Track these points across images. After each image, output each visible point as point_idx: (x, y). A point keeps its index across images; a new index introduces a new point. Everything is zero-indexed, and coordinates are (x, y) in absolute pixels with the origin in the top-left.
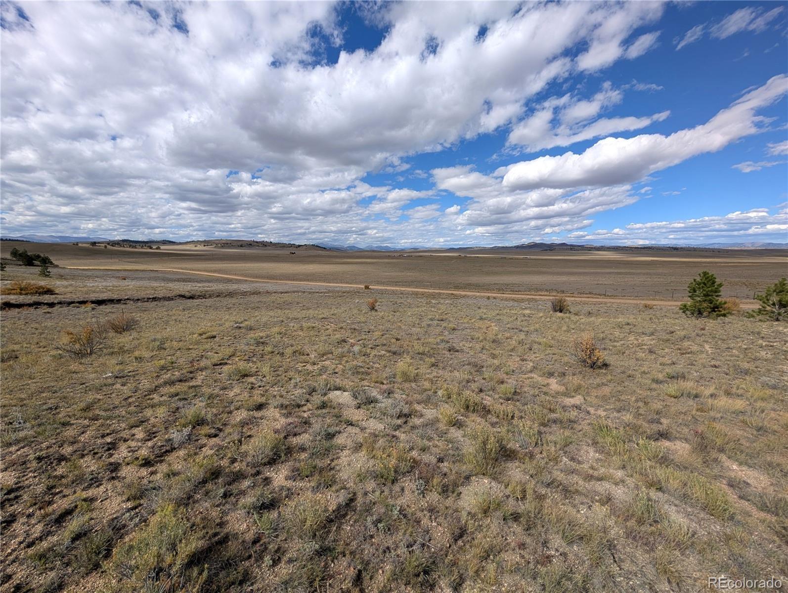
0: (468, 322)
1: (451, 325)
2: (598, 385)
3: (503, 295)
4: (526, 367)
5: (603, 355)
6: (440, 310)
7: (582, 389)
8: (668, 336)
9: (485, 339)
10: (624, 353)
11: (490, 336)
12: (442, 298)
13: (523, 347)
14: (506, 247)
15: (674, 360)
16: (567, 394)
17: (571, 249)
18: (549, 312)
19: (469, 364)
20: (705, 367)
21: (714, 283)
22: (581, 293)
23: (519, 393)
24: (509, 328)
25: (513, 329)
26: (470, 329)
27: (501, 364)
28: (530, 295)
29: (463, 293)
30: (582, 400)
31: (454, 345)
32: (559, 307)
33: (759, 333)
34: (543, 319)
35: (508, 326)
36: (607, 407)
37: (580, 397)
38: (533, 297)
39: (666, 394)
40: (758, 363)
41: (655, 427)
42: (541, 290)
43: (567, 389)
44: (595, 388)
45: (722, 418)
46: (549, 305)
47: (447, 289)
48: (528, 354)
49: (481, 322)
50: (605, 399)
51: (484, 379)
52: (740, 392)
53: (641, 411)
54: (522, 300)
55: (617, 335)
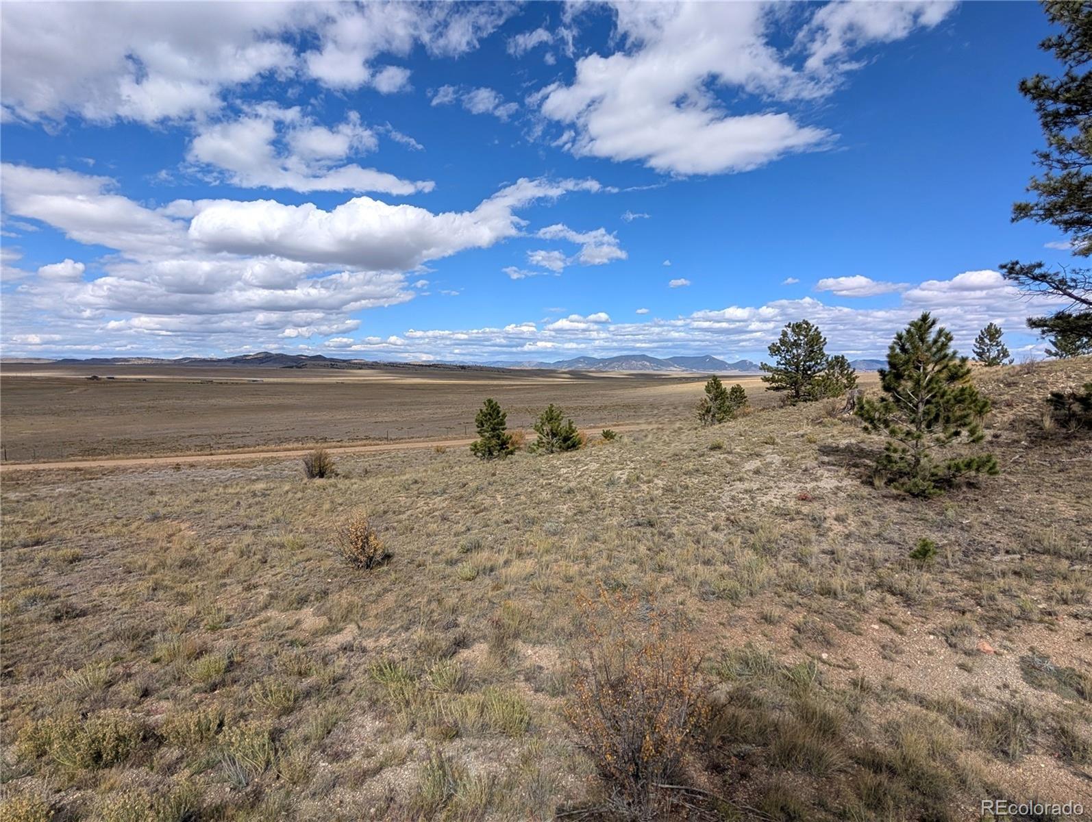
0: (118, 534)
1: (67, 552)
2: (379, 595)
3: (210, 458)
4: (256, 601)
5: (382, 542)
6: (33, 515)
7: (355, 611)
8: (461, 492)
9: (163, 565)
10: (412, 529)
11: (176, 553)
12: (46, 484)
13: (251, 560)
14: (212, 361)
15: (468, 524)
16: (332, 629)
17: (332, 366)
18: (302, 480)
19: (116, 636)
20: (498, 525)
21: (498, 413)
22: (353, 440)
23: (239, 664)
24: (220, 527)
25: (230, 526)
26: (123, 548)
27: (199, 613)
28: (267, 451)
29: (109, 464)
30: (356, 631)
31: (74, 600)
32: (318, 469)
33: (539, 471)
34: (290, 495)
35: (219, 522)
36: (393, 627)
37: (352, 626)
38: (274, 454)
39: (463, 579)
40: (541, 508)
41: (452, 634)
42: (288, 440)
43: (330, 620)
44: (374, 602)
45: (516, 590)
46: (302, 466)
47: (61, 457)
48: (259, 574)
49: (154, 526)
50: (388, 615)
51: (155, 661)
52: (529, 548)
53: (435, 616)
54: (252, 464)
55: (402, 503)
